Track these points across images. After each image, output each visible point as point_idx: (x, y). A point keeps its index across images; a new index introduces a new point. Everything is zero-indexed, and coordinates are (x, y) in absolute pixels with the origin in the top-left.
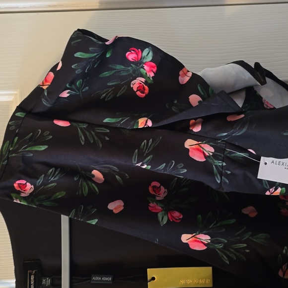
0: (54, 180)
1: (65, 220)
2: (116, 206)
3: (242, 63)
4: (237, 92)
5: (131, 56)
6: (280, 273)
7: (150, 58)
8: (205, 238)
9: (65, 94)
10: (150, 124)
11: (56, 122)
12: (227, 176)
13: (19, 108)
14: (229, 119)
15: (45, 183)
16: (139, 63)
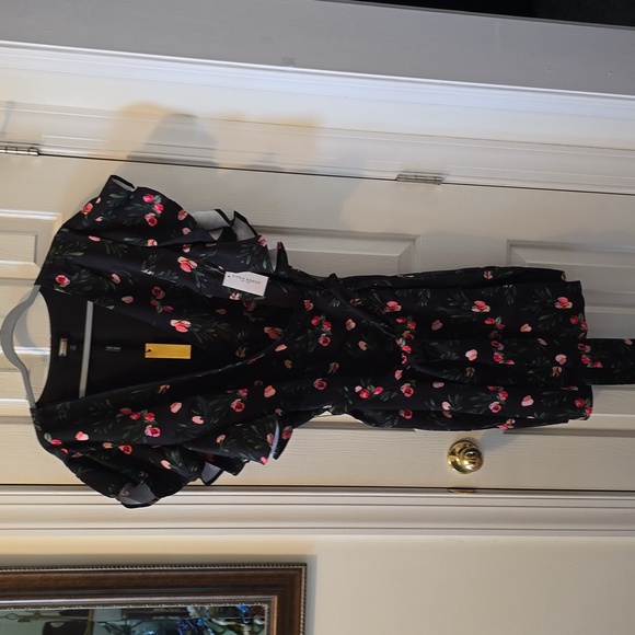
0: (85, 277)
1: (90, 305)
2: (127, 299)
3: (219, 211)
4: (215, 230)
5: (146, 199)
6: (237, 353)
7: (159, 201)
8: (187, 323)
9: (99, 219)
10: (155, 244)
11: (91, 237)
12: (204, 283)
13: (64, 226)
14: (207, 245)
15: (78, 279)
16: (152, 204)
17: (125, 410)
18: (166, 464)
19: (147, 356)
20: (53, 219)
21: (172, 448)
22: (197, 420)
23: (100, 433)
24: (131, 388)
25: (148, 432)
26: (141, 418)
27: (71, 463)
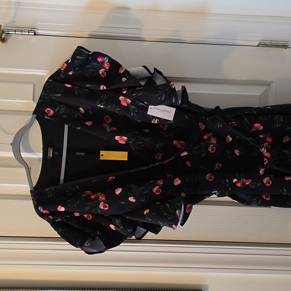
0: (63, 110)
1: (66, 127)
2: (89, 123)
3: (145, 67)
4: (142, 79)
5: (99, 60)
6: (156, 157)
7: (107, 61)
8: (125, 138)
9: (71, 73)
10: (105, 88)
11: (66, 85)
12: (136, 113)
13: (50, 78)
14: (137, 89)
15: (59, 111)
16: (103, 63)
17: (88, 192)
18: (112, 227)
19: (101, 158)
20: (44, 74)
21: (116, 216)
22: (132, 199)
23: (72, 206)
24: (92, 178)
25: (101, 207)
26: (97, 198)
27: (54, 225)
